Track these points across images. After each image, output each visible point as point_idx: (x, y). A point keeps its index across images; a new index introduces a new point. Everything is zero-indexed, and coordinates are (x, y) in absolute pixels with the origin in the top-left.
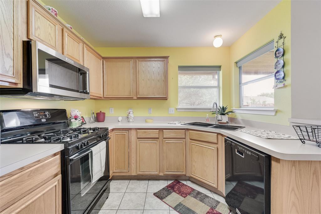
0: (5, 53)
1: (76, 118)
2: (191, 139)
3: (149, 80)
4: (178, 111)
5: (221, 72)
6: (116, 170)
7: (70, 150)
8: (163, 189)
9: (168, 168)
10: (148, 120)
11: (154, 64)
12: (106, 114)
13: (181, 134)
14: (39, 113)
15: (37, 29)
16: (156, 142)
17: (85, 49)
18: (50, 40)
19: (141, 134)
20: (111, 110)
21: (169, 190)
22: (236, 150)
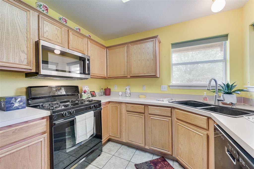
0: (21, 50)
1: (85, 92)
2: (177, 119)
3: (139, 60)
4: (171, 88)
5: (228, 42)
6: (111, 134)
7: (54, 117)
8: (146, 162)
9: (153, 143)
10: (141, 96)
11: (144, 45)
12: (111, 90)
13: (167, 112)
14: (56, 89)
15: (46, 33)
16: (142, 116)
17: (89, 42)
18: (56, 39)
19: (130, 108)
20: (115, 87)
21: (151, 165)
22: (226, 148)
